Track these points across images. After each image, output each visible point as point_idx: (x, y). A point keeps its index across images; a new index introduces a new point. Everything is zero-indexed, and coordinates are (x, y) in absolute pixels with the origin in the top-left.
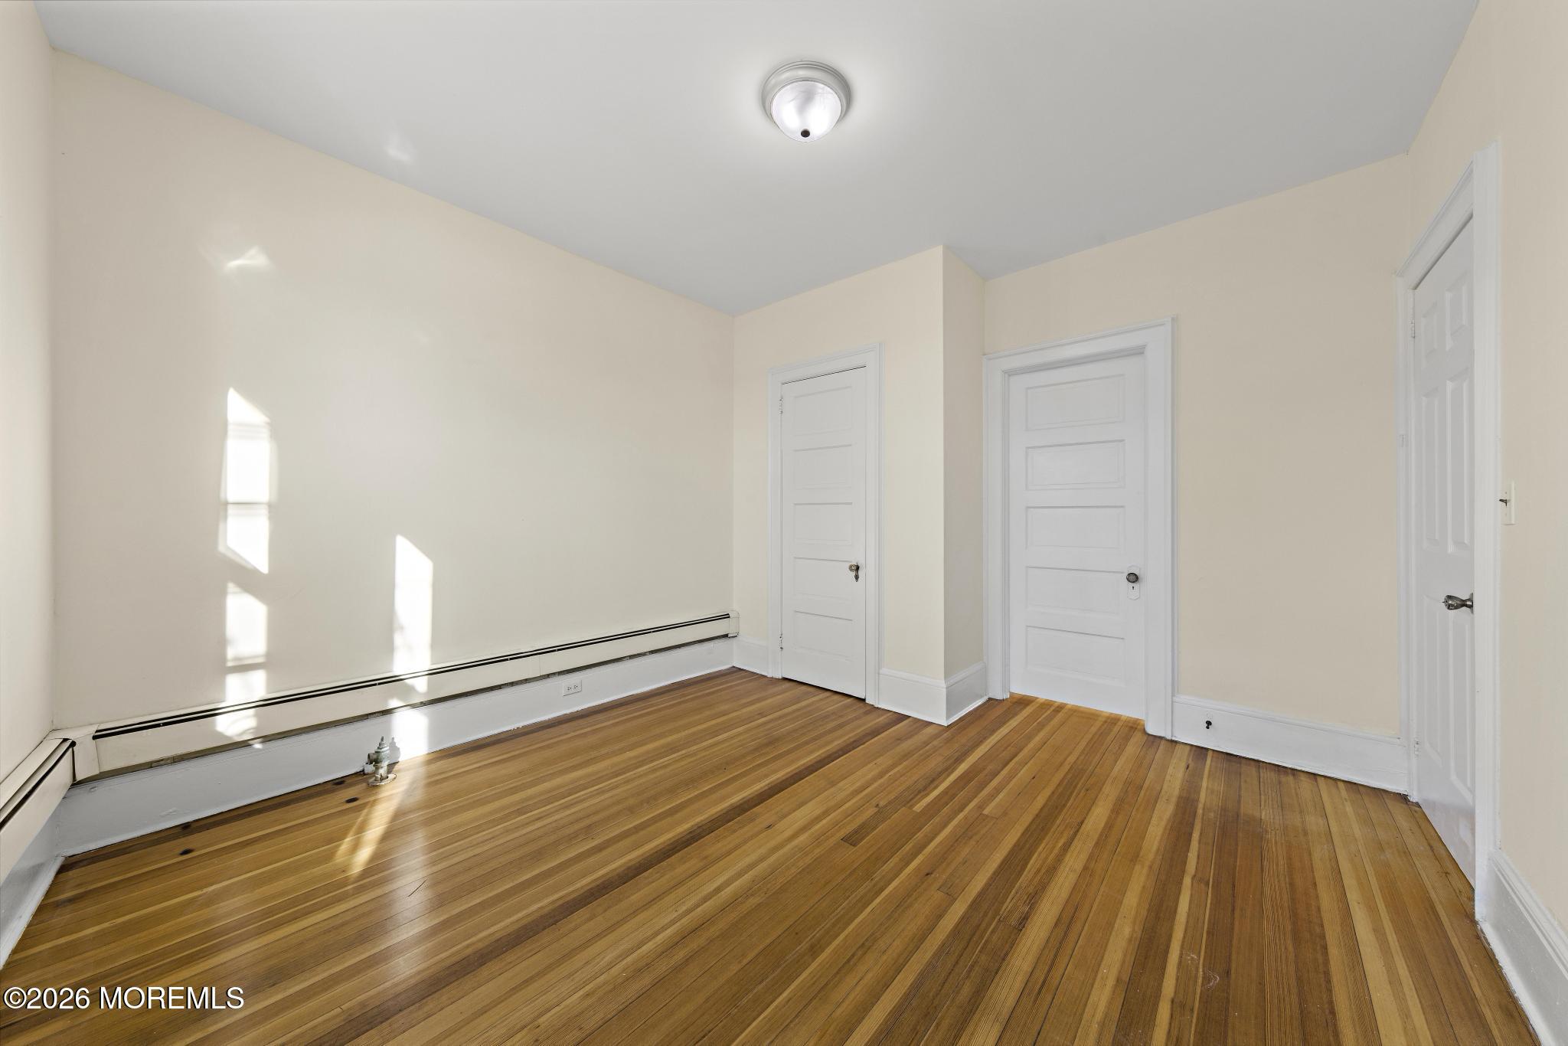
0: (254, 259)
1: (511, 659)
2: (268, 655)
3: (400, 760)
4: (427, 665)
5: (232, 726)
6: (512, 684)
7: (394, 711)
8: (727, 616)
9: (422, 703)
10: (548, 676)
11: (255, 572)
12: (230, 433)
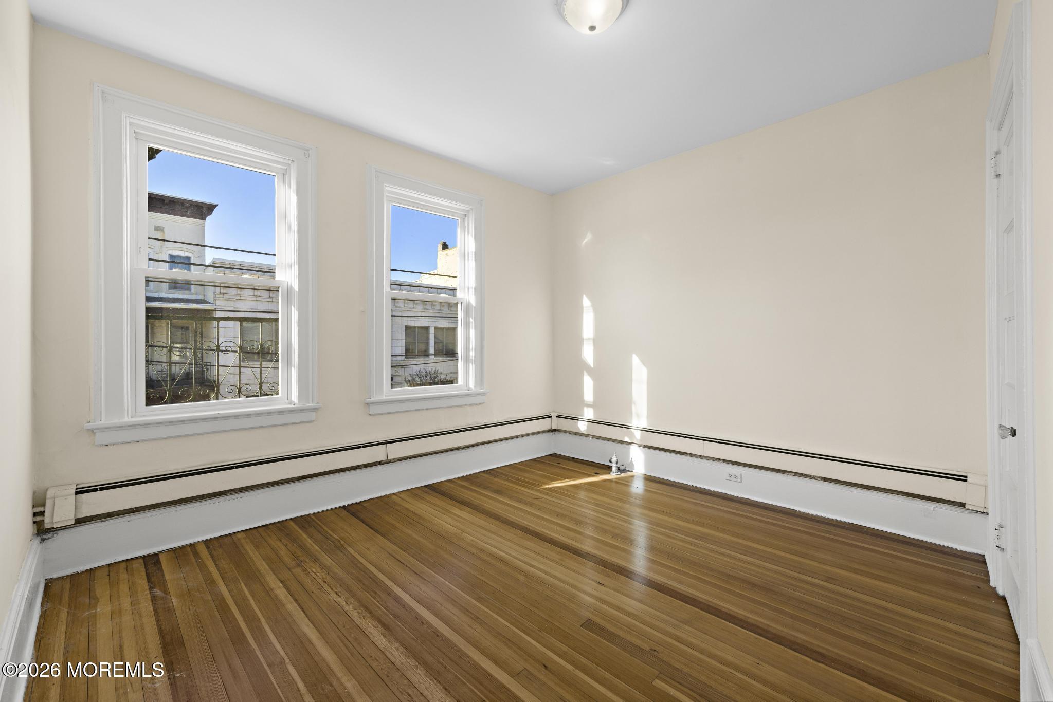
0: (589, 237)
1: (686, 437)
2: (594, 402)
3: (634, 471)
4: (645, 425)
5: (582, 427)
6: (691, 455)
7: (633, 444)
8: (963, 479)
9: (644, 445)
10: (716, 459)
11: (589, 366)
12: (584, 311)
